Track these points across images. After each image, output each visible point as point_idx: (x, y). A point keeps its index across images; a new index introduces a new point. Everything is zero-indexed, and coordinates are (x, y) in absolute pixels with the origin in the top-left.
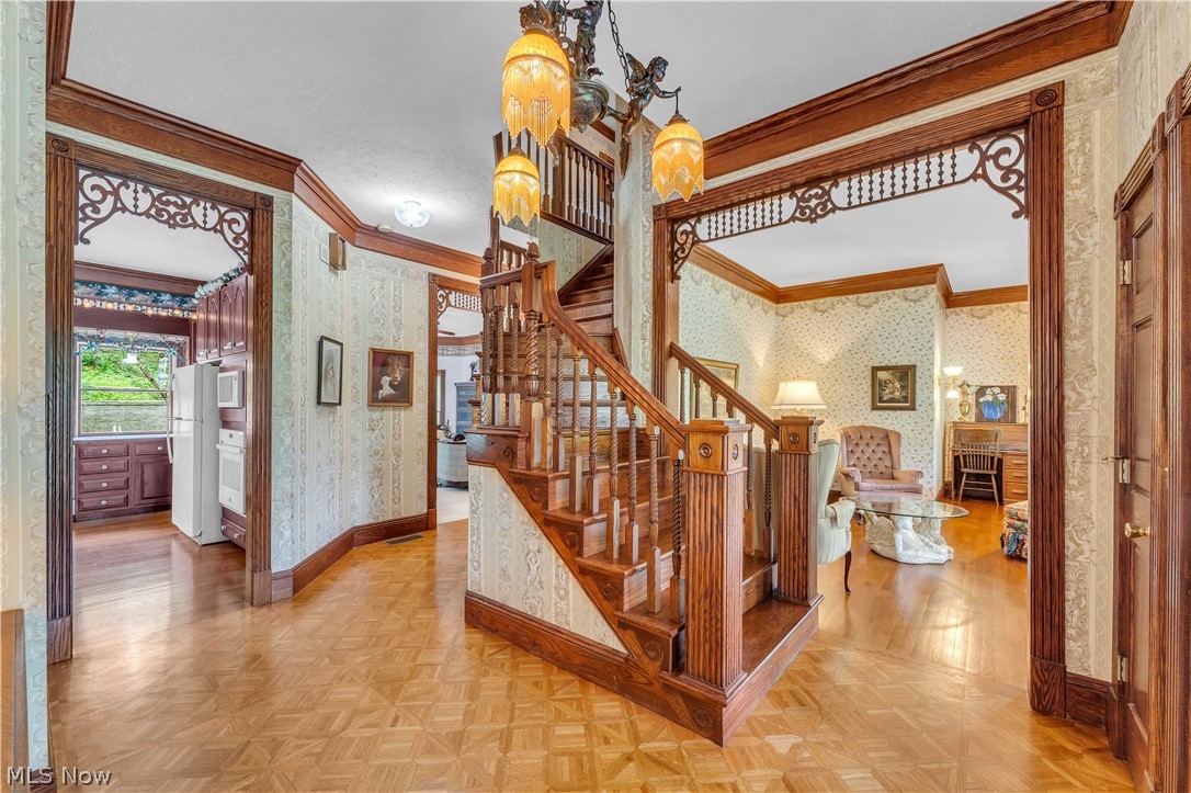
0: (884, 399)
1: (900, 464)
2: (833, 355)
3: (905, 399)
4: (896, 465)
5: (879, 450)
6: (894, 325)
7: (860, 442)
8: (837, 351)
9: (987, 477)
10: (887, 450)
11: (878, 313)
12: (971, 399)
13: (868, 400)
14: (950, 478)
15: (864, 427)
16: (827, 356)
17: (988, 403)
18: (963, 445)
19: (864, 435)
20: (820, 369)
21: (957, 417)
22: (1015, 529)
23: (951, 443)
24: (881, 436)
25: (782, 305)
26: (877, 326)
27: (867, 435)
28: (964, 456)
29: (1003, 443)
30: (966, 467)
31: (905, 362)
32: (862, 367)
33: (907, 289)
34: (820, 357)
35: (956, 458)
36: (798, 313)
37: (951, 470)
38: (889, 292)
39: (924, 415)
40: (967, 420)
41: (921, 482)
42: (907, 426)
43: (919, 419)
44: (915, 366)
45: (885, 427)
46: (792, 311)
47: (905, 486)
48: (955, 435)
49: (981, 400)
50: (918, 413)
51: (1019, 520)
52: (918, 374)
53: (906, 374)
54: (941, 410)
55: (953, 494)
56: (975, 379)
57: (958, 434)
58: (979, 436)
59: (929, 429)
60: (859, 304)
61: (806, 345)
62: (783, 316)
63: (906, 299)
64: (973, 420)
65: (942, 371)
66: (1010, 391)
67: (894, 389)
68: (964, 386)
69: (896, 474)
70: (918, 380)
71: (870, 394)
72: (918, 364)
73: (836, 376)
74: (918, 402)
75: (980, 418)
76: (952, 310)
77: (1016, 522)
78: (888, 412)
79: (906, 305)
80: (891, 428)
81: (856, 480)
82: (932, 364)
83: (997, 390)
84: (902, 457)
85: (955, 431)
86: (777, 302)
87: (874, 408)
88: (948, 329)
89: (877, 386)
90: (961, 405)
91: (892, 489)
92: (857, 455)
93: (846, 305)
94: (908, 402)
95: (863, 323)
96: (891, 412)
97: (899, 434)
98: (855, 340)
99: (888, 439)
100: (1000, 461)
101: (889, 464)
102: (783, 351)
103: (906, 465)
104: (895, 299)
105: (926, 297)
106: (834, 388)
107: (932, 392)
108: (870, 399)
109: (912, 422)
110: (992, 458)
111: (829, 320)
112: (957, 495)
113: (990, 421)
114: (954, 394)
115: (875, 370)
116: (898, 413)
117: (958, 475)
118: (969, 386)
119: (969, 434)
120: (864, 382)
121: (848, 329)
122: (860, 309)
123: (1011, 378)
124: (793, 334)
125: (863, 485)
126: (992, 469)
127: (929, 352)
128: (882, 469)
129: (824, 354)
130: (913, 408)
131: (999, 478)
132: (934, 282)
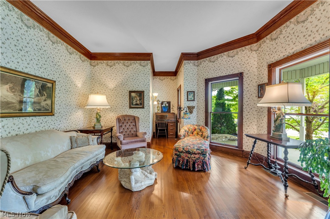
0: (134, 104)
1: (139, 129)
2: (115, 85)
3: (141, 104)
4: (138, 130)
5: (131, 124)
6: (137, 75)
7: (124, 122)
8: (116, 84)
9: (164, 130)
10: (134, 124)
11: (131, 69)
12: (160, 105)
13: (128, 104)
14: (155, 131)
15: (126, 116)
16: (112, 85)
17: (164, 106)
18: (158, 120)
19: (126, 118)
20: (110, 91)
21: (156, 111)
22: (177, 156)
23: (155, 119)
24: (133, 119)
25: (93, 61)
26: (131, 75)
27: (127, 119)
28: (158, 124)
29: (168, 119)
30: (159, 127)
31: (141, 90)
32: (126, 91)
33: (141, 61)
34: (110, 86)
35: (156, 125)
36: (100, 66)
37: (155, 128)
38: (135, 61)
39: (147, 110)
40: (159, 112)
41: (146, 136)
42: (141, 114)
43: (145, 112)
44: (144, 91)
45: (134, 115)
46: (98, 64)
47: (140, 139)
48: (156, 117)
49: (162, 106)
50: (145, 109)
51: (179, 152)
52: (145, 95)
53: (141, 94)
54: (152, 109)
55: (155, 136)
56: (161, 99)
57: (157, 116)
58: (162, 117)
59: (148, 116)
60: (124, 65)
61: (104, 80)
62: (94, 66)
63: (141, 65)
64: (160, 112)
65: (152, 95)
66: (169, 103)
67: (137, 100)
68: (158, 101)
69: (138, 134)
70: (145, 97)
71: (129, 102)
72: (145, 91)
73: (116, 94)
74: (145, 105)
75: (162, 111)
76: (155, 77)
77: (177, 153)
78: (135, 109)
79: (141, 67)
80: (136, 115)
81: (121, 140)
82: (149, 91)
83: (166, 103)
84: (140, 127)
85: (156, 116)
86: (91, 59)
87: (130, 108)
88: (154, 83)
89: (131, 99)
90: (157, 107)
91: (135, 142)
92: (123, 127)
93: (119, 65)
94: (141, 105)
95: (126, 73)
96: (136, 109)
97: (139, 118)
98: (123, 80)
99: (135, 119)
100: (167, 124)
101: (135, 130)
102: (94, 82)
103: (141, 130)
104: (137, 65)
105: (147, 65)
106: (115, 99)
107: (149, 101)
108: (129, 104)
109: (143, 113)
110: (165, 124)
111: (113, 70)
112: (157, 136)
113: (164, 112)
114: (156, 103)
115: (131, 92)
116: (139, 109)
117: (157, 129)
118: (159, 101)
119: (160, 116)
120: (127, 97)
121: (120, 75)
122: (125, 67)
123: (169, 99)
124: (98, 75)
125: (124, 142)
126: (165, 127)
127: (148, 86)
128: (132, 132)
129: (112, 84)
130: (143, 108)
131: (167, 130)
132: (150, 60)
